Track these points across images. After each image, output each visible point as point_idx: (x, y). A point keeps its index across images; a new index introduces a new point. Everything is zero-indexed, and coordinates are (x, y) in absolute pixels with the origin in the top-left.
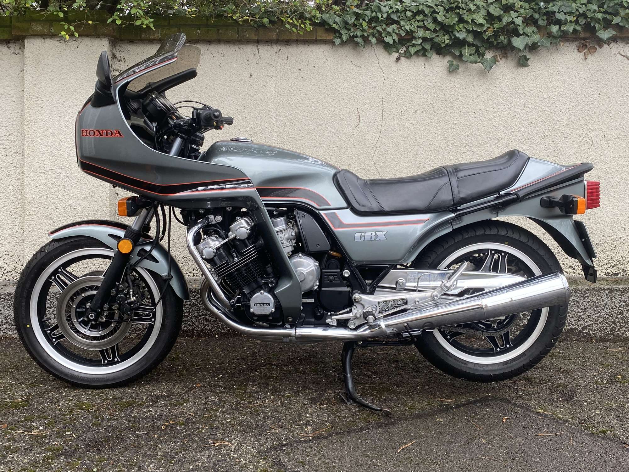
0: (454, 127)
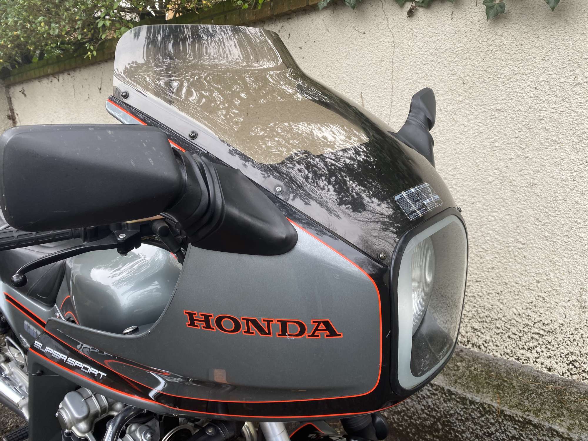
0: (497, 115)
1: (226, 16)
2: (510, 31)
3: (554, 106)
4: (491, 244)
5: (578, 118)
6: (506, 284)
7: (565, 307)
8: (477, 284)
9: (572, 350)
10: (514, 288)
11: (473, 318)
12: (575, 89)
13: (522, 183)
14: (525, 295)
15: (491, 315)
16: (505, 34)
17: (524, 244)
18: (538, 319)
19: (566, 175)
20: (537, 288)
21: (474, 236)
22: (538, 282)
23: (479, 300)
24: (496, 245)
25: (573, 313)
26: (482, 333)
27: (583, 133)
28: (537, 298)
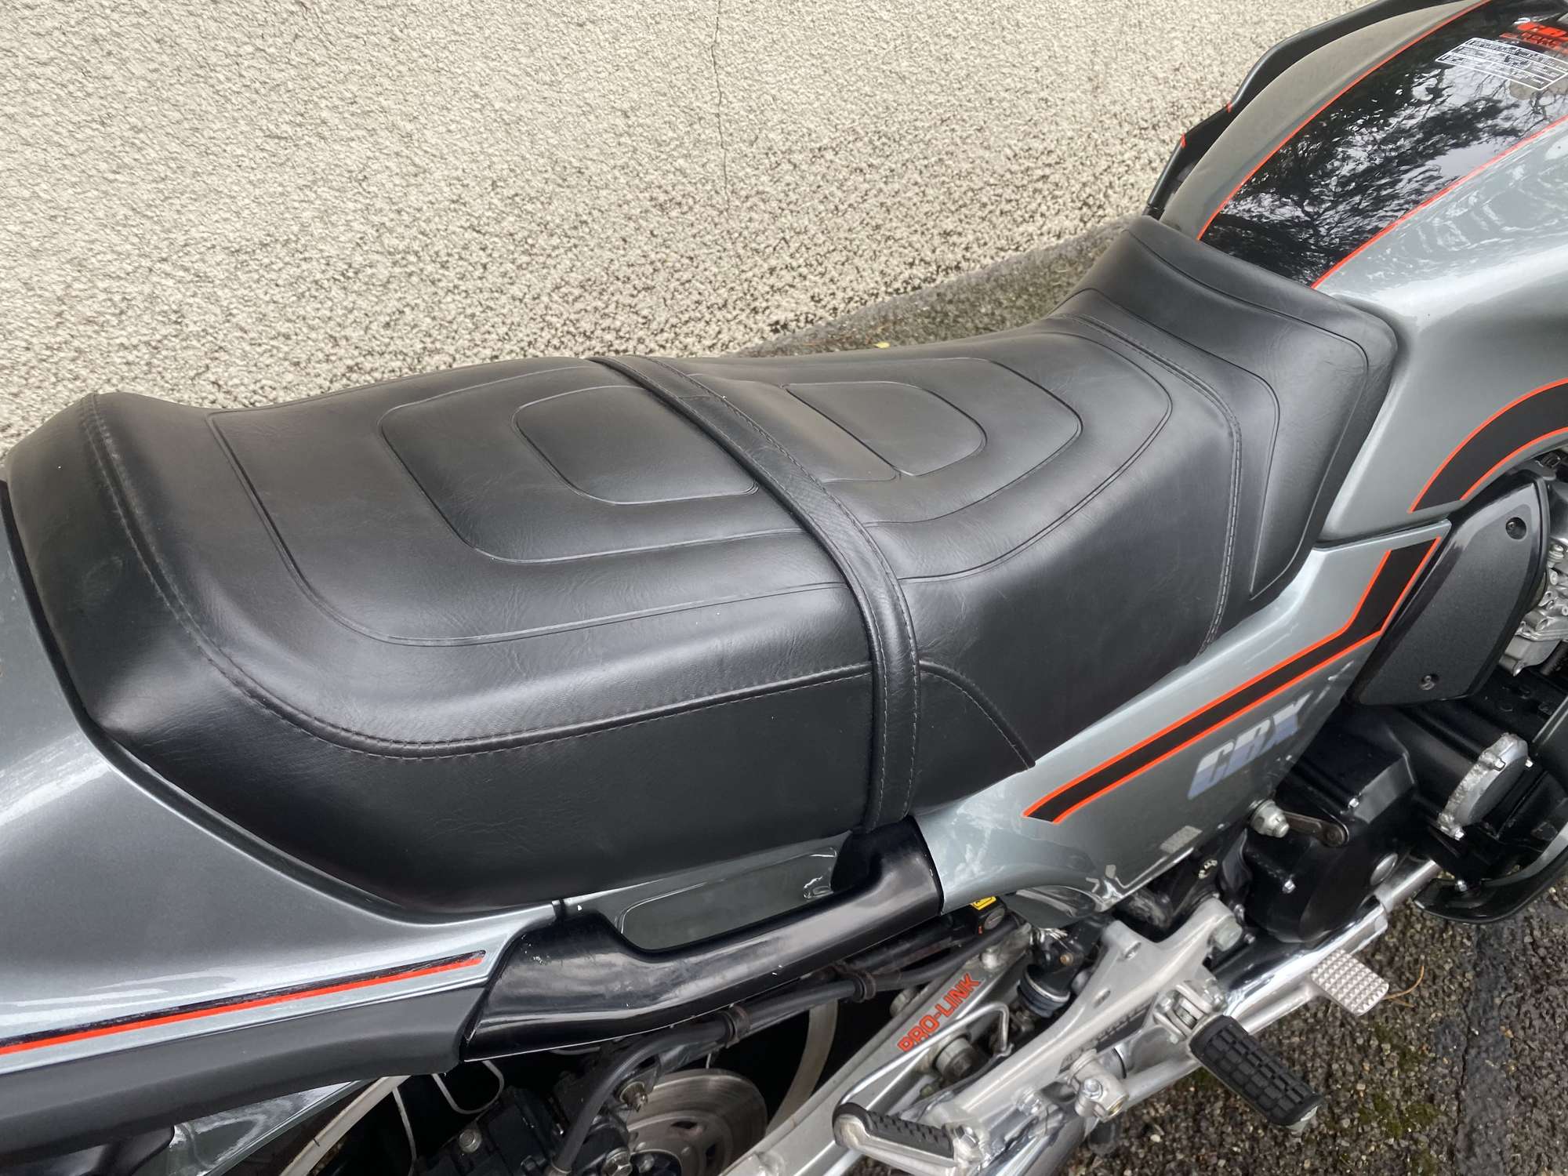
6: (991, 100)
7: (1074, 102)
8: (944, 128)
9: (1084, 180)
10: (1004, 104)
11: (941, 211)
14: (1021, 109)
15: (972, 185)
18: (1041, 147)
20: (1036, 85)
22: (1037, 70)
23: (951, 162)
25: (1084, 107)
26: (960, 234)
28: (1038, 105)
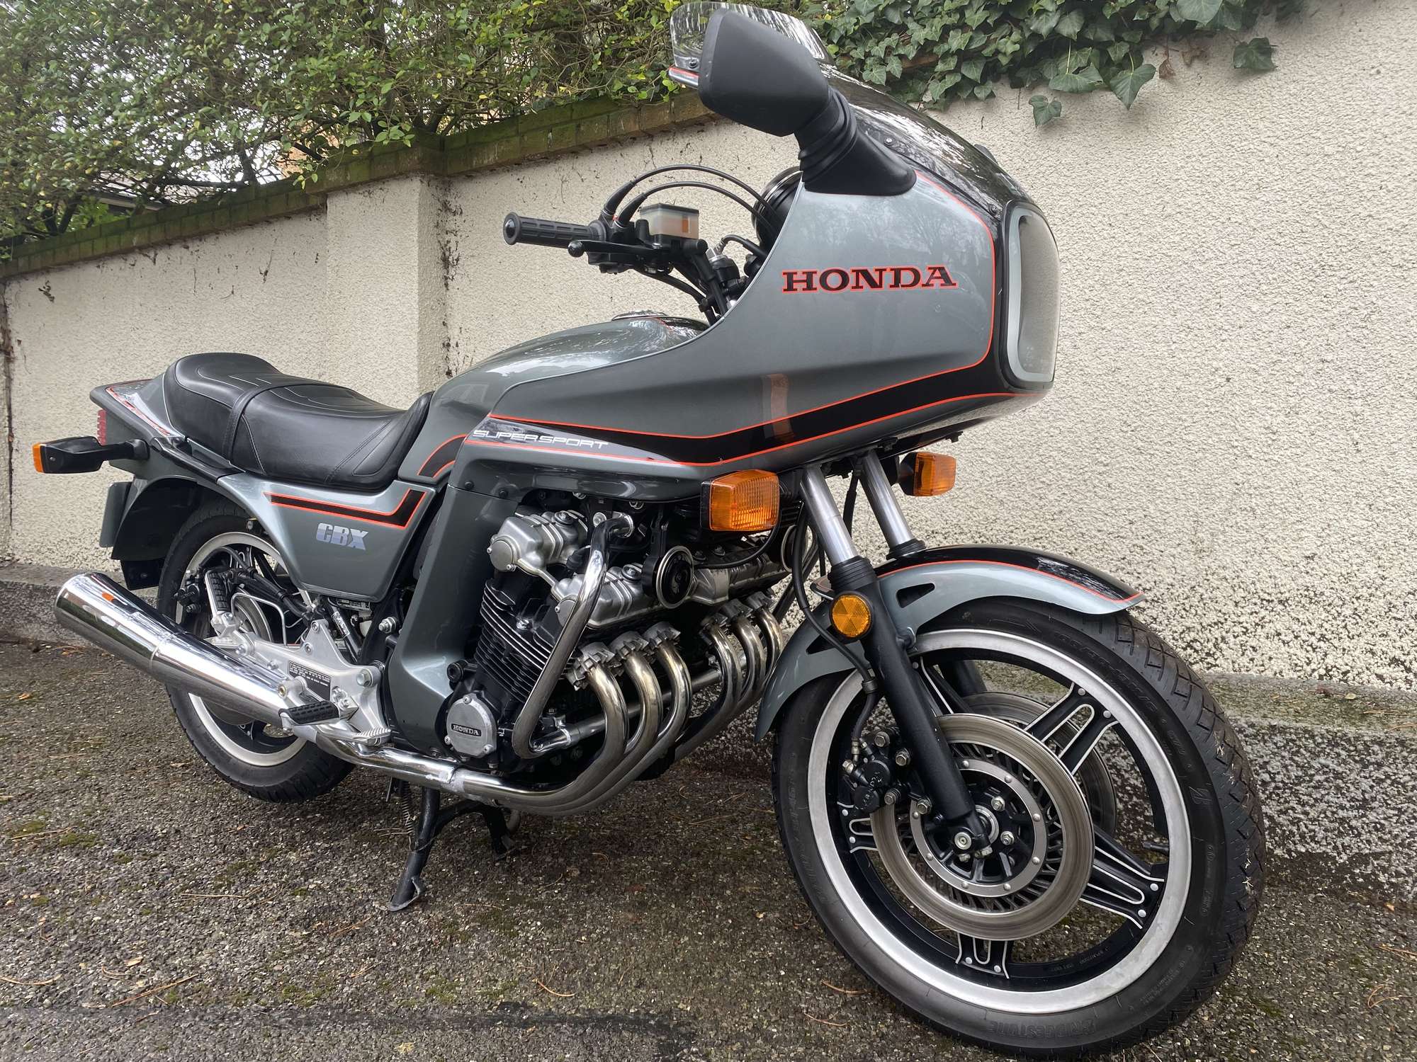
1: (579, 126)
2: (1069, 144)
3: (1136, 250)
4: (1055, 472)
5: (1172, 264)
6: (1083, 534)
7: (1174, 556)
9: (1188, 624)
10: (1095, 540)
12: (1165, 223)
13: (1098, 369)
16: (1063, 149)
17: (1107, 465)
19: (1161, 349)
20: (1130, 534)
21: (1027, 464)
22: (1131, 523)
24: (1063, 474)
25: (1186, 563)
27: (1181, 285)
28: (1132, 549)
